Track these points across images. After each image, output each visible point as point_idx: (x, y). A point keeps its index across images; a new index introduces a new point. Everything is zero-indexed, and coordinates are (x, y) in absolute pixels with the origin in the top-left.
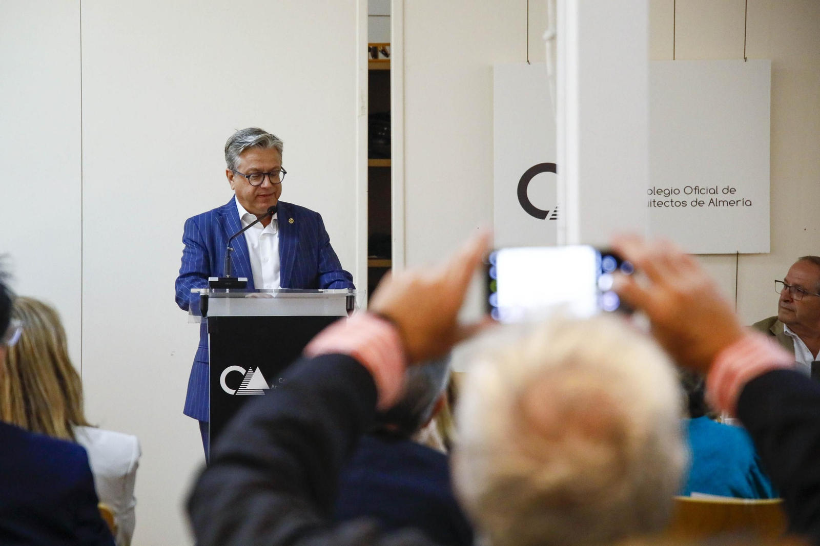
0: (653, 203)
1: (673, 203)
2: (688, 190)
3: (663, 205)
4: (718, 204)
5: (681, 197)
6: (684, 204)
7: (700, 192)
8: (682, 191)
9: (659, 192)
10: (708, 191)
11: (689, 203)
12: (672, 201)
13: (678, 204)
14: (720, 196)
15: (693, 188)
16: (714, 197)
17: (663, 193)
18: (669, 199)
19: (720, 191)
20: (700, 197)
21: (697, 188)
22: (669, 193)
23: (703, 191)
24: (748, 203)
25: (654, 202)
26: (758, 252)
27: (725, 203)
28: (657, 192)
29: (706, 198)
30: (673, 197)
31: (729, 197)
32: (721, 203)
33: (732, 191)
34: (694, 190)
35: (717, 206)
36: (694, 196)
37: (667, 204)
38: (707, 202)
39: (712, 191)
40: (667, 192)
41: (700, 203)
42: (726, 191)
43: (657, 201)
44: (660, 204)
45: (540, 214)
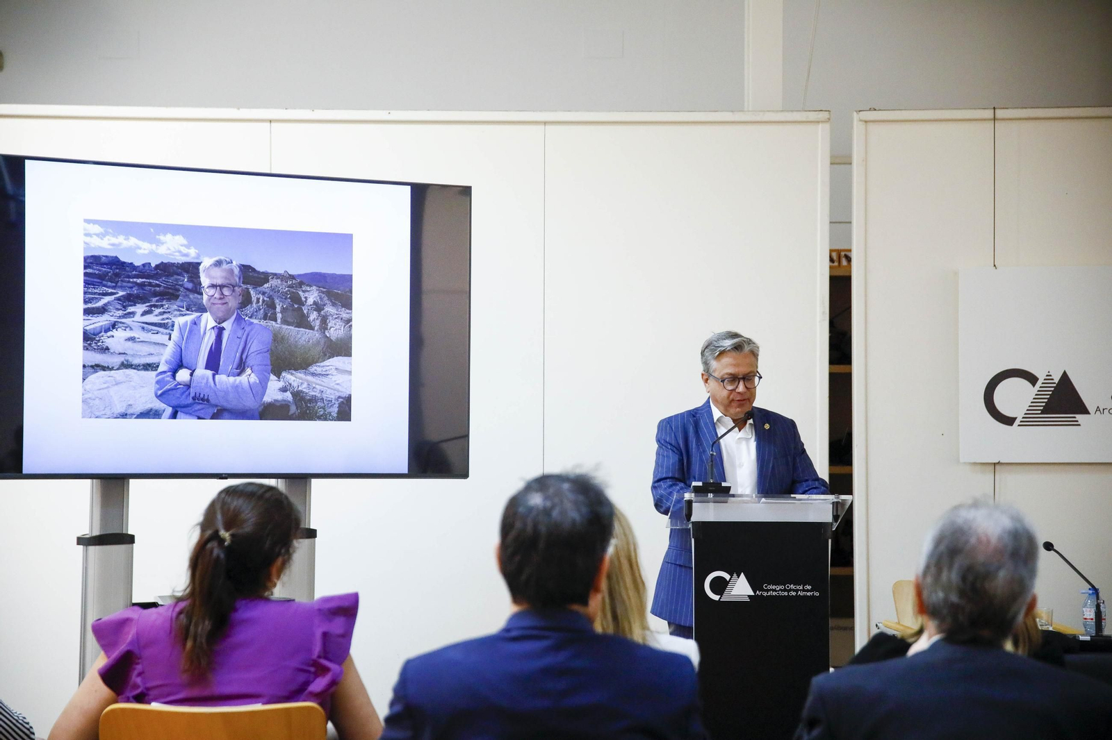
45: (1009, 421)
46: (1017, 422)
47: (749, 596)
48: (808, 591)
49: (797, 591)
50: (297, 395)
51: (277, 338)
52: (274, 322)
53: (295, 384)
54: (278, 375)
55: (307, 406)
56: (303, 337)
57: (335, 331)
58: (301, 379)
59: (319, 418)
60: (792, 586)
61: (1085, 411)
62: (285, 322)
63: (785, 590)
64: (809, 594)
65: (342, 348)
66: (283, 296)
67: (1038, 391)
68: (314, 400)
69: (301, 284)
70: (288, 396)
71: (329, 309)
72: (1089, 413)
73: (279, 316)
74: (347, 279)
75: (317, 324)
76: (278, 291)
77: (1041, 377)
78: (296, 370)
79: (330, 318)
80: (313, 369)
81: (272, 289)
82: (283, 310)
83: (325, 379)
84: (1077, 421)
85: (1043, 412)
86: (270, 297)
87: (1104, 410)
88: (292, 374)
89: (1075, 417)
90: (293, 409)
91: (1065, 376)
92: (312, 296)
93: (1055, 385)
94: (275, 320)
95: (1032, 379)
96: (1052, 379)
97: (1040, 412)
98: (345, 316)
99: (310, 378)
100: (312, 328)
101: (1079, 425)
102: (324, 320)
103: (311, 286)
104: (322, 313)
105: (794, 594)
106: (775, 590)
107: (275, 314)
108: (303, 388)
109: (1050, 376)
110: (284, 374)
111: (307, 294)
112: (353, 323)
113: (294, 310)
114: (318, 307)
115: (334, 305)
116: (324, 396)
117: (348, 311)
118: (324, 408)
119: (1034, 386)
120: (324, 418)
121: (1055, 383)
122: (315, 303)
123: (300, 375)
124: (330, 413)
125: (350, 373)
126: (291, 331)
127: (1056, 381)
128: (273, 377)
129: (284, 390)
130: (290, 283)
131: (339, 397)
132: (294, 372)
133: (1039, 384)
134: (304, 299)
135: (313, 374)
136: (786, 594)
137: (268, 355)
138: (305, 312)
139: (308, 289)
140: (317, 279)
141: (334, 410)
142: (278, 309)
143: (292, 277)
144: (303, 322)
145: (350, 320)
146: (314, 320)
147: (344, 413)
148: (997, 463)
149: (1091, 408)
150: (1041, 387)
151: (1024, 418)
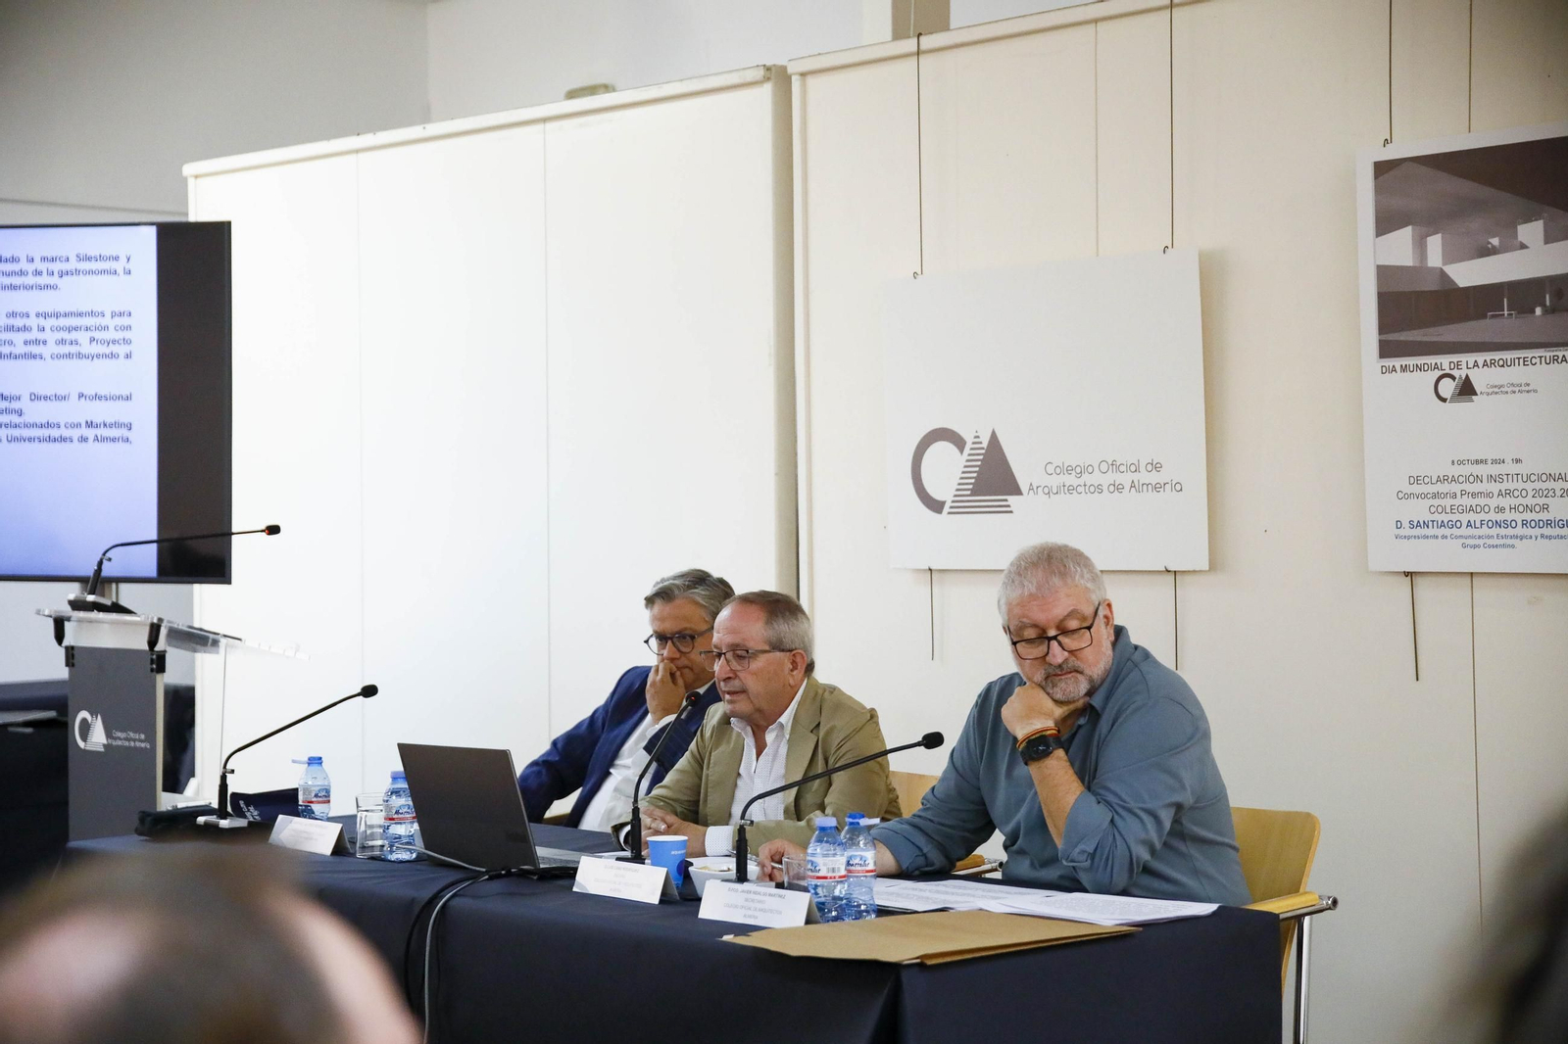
0: (1062, 488)
1: (1087, 488)
2: (1104, 467)
3: (1075, 491)
4: (1141, 489)
5: (1095, 478)
6: (1099, 489)
7: (1118, 469)
8: (1096, 469)
9: (1069, 470)
10: (1128, 468)
11: (1105, 488)
12: (1085, 485)
13: (1092, 489)
14: (1143, 476)
15: (1110, 463)
16: (1136, 477)
17: (1073, 472)
18: (1081, 481)
19: (1142, 469)
20: (1120, 478)
21: (1114, 463)
22: (1081, 472)
23: (1122, 468)
24: (1178, 487)
25: (1064, 486)
26: (1191, 569)
27: (1150, 487)
28: (1067, 470)
29: (1126, 479)
30: (1086, 477)
31: (1154, 477)
32: (1145, 486)
33: (1157, 467)
34: (1111, 467)
35: (1139, 492)
36: (1111, 477)
37: (1080, 489)
38: (1127, 485)
39: (1133, 468)
40: (1078, 469)
41: (1118, 488)
42: (1149, 467)
43: (1067, 484)
44: (1071, 489)
45: (936, 506)
46: (946, 509)
47: (104, 745)
48: (141, 741)
49: (135, 740)
60: (132, 735)
61: (1018, 492)
63: (126, 739)
64: (143, 745)
67: (968, 461)
72: (1021, 494)
77: (969, 439)
84: (1009, 506)
85: (974, 493)
87: (1037, 487)
89: (1006, 500)
91: (994, 436)
93: (983, 451)
95: (959, 442)
96: (981, 443)
97: (969, 492)
101: (1011, 512)
105: (132, 744)
106: (120, 739)
109: (978, 437)
119: (962, 452)
121: (983, 448)
127: (985, 445)
133: (967, 451)
136: (127, 744)
148: (930, 570)
149: (1024, 486)
150: (969, 455)
151: (953, 502)
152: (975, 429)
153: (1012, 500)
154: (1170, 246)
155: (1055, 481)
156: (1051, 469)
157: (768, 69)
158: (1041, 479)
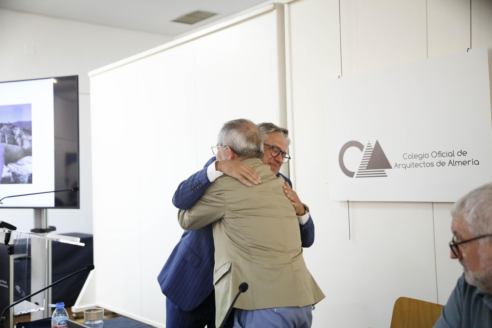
0: (412, 165)
1: (425, 164)
2: (434, 155)
3: (419, 166)
4: (455, 164)
5: (430, 160)
6: (432, 165)
7: (442, 155)
8: (430, 155)
9: (415, 157)
10: (448, 155)
11: (435, 164)
12: (424, 163)
13: (428, 165)
14: (456, 158)
15: (438, 152)
16: (452, 158)
17: (418, 157)
18: (422, 161)
19: (455, 154)
20: (442, 159)
21: (440, 152)
22: (422, 157)
23: (444, 155)
24: (477, 163)
27: (460, 163)
28: (414, 157)
29: (446, 160)
30: (425, 160)
31: (462, 158)
32: (457, 163)
33: (464, 153)
34: (438, 154)
35: (454, 165)
36: (438, 159)
37: (421, 165)
38: (447, 163)
39: (450, 154)
40: (420, 156)
41: (442, 164)
42: (460, 154)
43: (415, 163)
44: (417, 165)
45: (350, 174)
46: (355, 175)
50: (14, 174)
51: (6, 150)
52: (4, 144)
53: (12, 169)
54: (6, 165)
55: (17, 178)
56: (15, 149)
57: (26, 146)
58: (14, 166)
59: (21, 183)
61: (389, 167)
62: (9, 143)
65: (28, 153)
66: (8, 132)
67: (365, 154)
68: (19, 175)
69: (14, 127)
70: (10, 174)
71: (24, 136)
72: (391, 168)
73: (7, 141)
74: (30, 123)
75: (20, 143)
76: (6, 130)
77: (365, 145)
78: (13, 163)
79: (24, 140)
80: (19, 162)
81: (4, 130)
82: (8, 138)
83: (23, 166)
84: (385, 173)
85: (368, 168)
86: (4, 134)
87: (399, 165)
88: (11, 165)
89: (384, 171)
90: (12, 180)
91: (377, 143)
92: (17, 131)
93: (372, 150)
94: (5, 142)
95: (361, 147)
96: (371, 146)
97: (366, 168)
98: (29, 139)
99: (18, 166)
100: (18, 145)
101: (386, 176)
102: (22, 141)
103: (17, 127)
104: (22, 138)
107: (5, 140)
108: (15, 171)
109: (370, 144)
110: (9, 165)
111: (16, 131)
112: (33, 141)
113: (12, 138)
114: (20, 136)
115: (25, 134)
116: (23, 174)
117: (30, 136)
118: (23, 179)
119: (362, 150)
120: (23, 183)
122: (19, 134)
123: (14, 165)
124: (25, 181)
125: (31, 163)
126: (10, 146)
127: (373, 147)
128: (5, 166)
129: (9, 171)
130: (10, 126)
131: (29, 174)
132: (12, 164)
133: (364, 150)
134: (15, 133)
135: (19, 164)
137: (3, 157)
138: (15, 138)
139: (16, 128)
140: (20, 124)
141: (26, 180)
142: (6, 138)
143: (11, 124)
144: (15, 143)
145: (31, 141)
146: (19, 142)
147: (30, 181)
148: (348, 201)
149: (392, 164)
150: (366, 152)
151: (358, 172)
152: (368, 141)
153: (387, 171)
154: (470, 48)
155: (408, 162)
156: (406, 156)
157: (275, 4)
158: (401, 161)
